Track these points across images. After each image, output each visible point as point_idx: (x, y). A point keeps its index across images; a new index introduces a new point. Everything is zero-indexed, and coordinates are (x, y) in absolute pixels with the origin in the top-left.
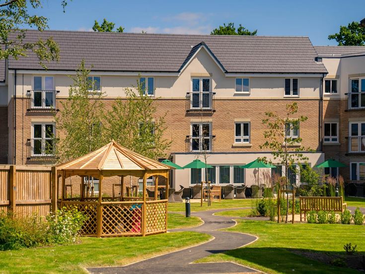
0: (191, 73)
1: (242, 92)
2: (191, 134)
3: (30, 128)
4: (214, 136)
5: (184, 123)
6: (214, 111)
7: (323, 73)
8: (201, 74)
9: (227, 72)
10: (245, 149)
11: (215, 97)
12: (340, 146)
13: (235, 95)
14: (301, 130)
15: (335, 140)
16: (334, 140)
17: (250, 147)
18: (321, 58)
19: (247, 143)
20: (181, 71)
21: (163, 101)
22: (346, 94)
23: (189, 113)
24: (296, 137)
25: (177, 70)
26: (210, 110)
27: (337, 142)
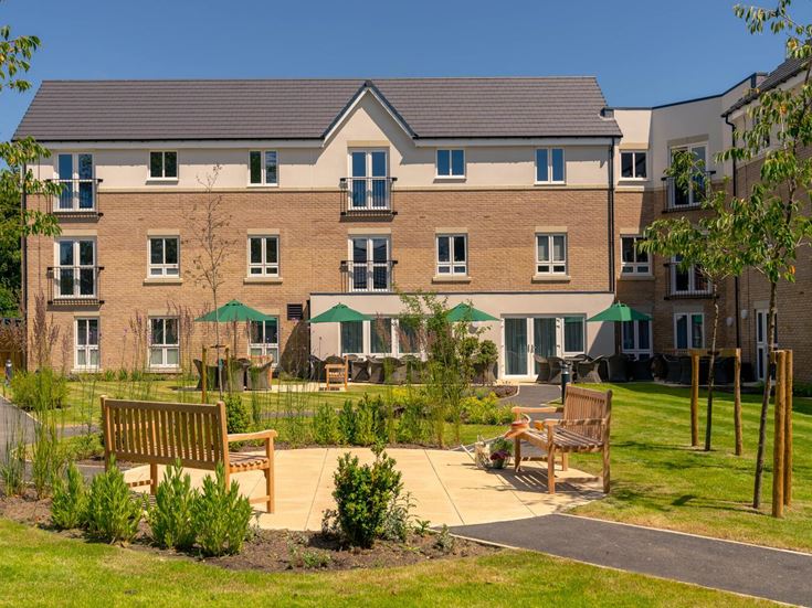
0: (348, 142)
1: (451, 176)
2: (350, 257)
3: (51, 247)
4: (396, 262)
5: (335, 237)
6: (395, 213)
7: (613, 137)
8: (368, 142)
9: (416, 138)
10: (457, 286)
11: (396, 185)
12: (654, 282)
13: (436, 181)
14: (572, 250)
15: (646, 269)
16: (640, 269)
17: (468, 282)
18: (612, 110)
19: (462, 275)
20: (327, 138)
21: (294, 195)
22: (663, 179)
23: (345, 217)
24: (562, 263)
25: (319, 136)
26: (388, 212)
27: (649, 273)
